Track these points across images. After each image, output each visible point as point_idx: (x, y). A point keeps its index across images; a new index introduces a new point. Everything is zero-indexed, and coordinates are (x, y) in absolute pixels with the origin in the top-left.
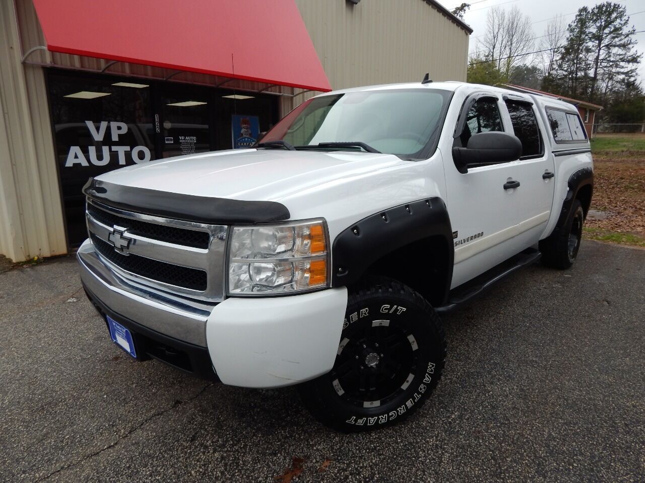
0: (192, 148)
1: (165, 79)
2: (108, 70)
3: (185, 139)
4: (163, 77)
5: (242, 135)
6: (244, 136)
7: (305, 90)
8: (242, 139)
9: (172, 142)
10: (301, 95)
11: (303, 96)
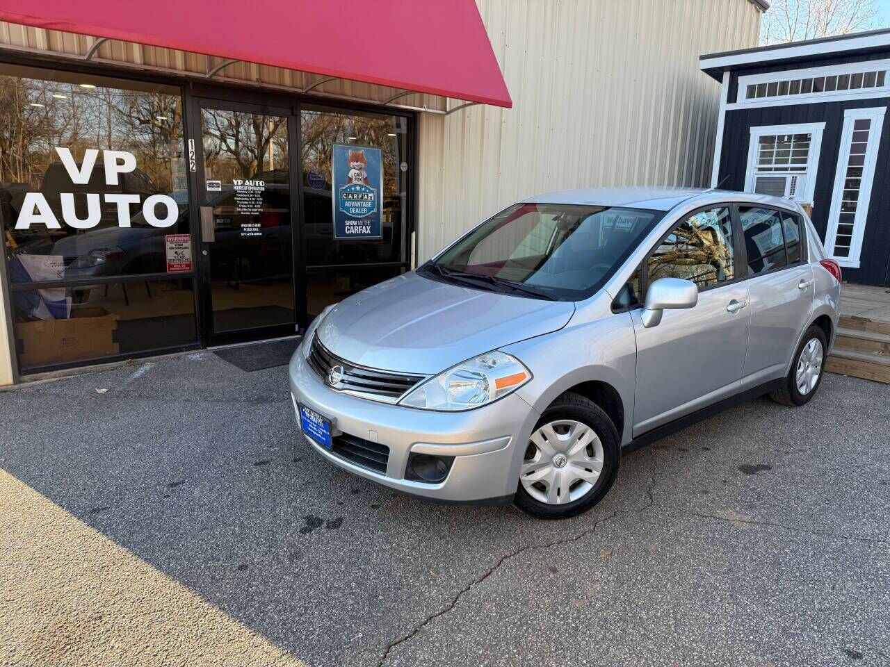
0: (255, 201)
1: (207, 76)
2: (100, 57)
3: (243, 185)
4: (205, 74)
5: (351, 179)
6: (354, 182)
7: (467, 102)
8: (350, 187)
9: (220, 189)
10: (460, 111)
11: (464, 113)
